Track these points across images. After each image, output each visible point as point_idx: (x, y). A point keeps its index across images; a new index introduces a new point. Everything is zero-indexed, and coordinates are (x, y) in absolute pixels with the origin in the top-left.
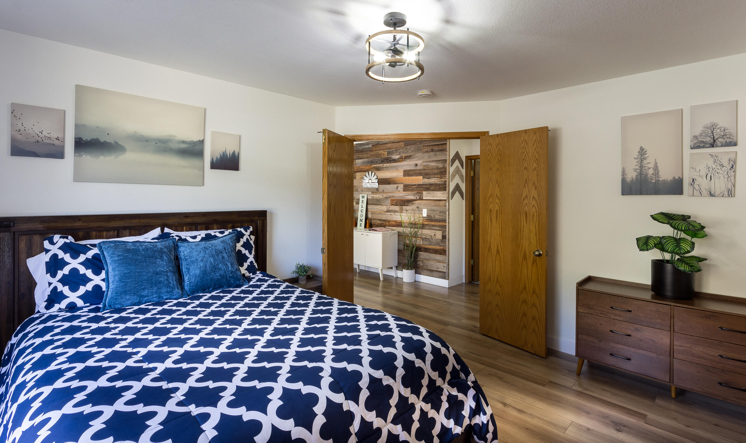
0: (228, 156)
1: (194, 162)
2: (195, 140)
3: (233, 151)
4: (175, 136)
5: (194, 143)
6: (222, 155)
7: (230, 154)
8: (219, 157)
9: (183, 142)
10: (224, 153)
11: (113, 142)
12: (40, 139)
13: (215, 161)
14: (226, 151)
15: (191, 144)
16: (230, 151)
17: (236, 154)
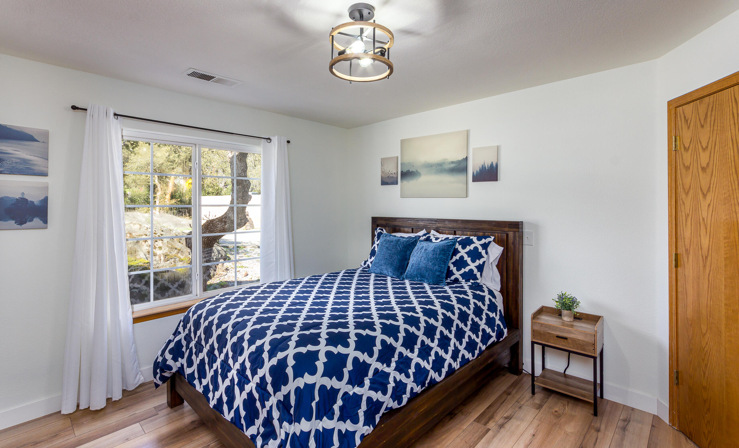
0: (487, 168)
1: (461, 177)
2: (460, 159)
3: (491, 163)
4: (447, 159)
5: (459, 162)
6: (481, 168)
7: (488, 166)
8: (478, 170)
9: (453, 162)
10: (483, 166)
11: (415, 171)
12: (389, 175)
13: (475, 175)
14: (484, 164)
15: (457, 163)
16: (488, 164)
17: (494, 165)
